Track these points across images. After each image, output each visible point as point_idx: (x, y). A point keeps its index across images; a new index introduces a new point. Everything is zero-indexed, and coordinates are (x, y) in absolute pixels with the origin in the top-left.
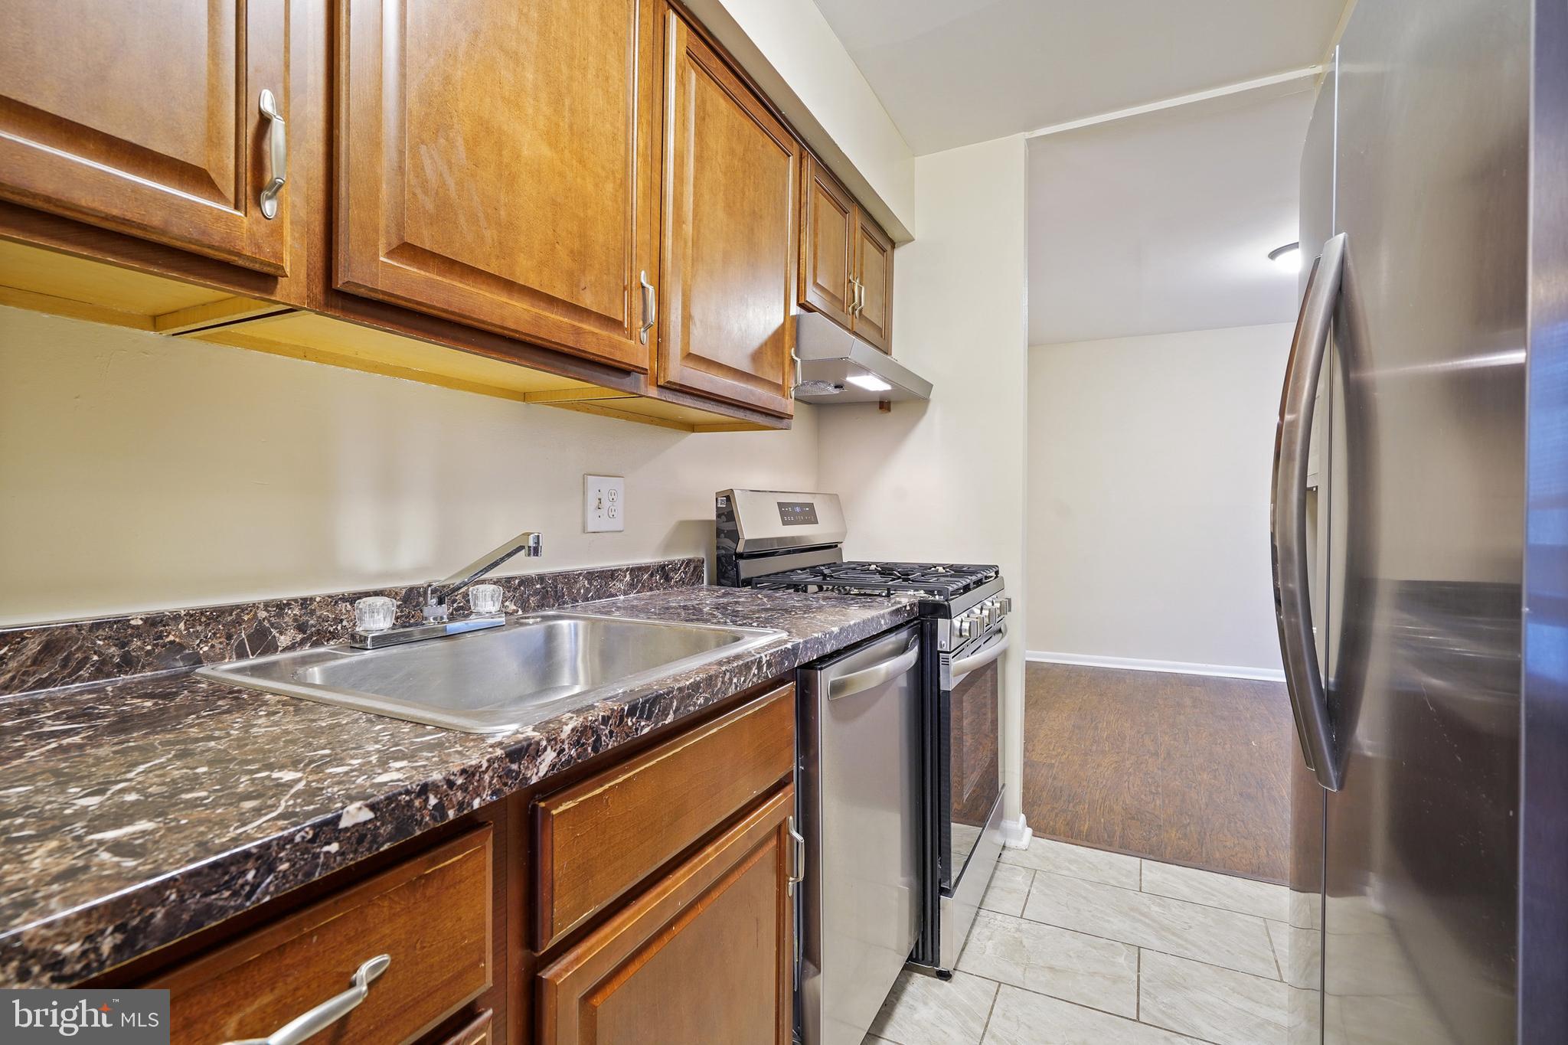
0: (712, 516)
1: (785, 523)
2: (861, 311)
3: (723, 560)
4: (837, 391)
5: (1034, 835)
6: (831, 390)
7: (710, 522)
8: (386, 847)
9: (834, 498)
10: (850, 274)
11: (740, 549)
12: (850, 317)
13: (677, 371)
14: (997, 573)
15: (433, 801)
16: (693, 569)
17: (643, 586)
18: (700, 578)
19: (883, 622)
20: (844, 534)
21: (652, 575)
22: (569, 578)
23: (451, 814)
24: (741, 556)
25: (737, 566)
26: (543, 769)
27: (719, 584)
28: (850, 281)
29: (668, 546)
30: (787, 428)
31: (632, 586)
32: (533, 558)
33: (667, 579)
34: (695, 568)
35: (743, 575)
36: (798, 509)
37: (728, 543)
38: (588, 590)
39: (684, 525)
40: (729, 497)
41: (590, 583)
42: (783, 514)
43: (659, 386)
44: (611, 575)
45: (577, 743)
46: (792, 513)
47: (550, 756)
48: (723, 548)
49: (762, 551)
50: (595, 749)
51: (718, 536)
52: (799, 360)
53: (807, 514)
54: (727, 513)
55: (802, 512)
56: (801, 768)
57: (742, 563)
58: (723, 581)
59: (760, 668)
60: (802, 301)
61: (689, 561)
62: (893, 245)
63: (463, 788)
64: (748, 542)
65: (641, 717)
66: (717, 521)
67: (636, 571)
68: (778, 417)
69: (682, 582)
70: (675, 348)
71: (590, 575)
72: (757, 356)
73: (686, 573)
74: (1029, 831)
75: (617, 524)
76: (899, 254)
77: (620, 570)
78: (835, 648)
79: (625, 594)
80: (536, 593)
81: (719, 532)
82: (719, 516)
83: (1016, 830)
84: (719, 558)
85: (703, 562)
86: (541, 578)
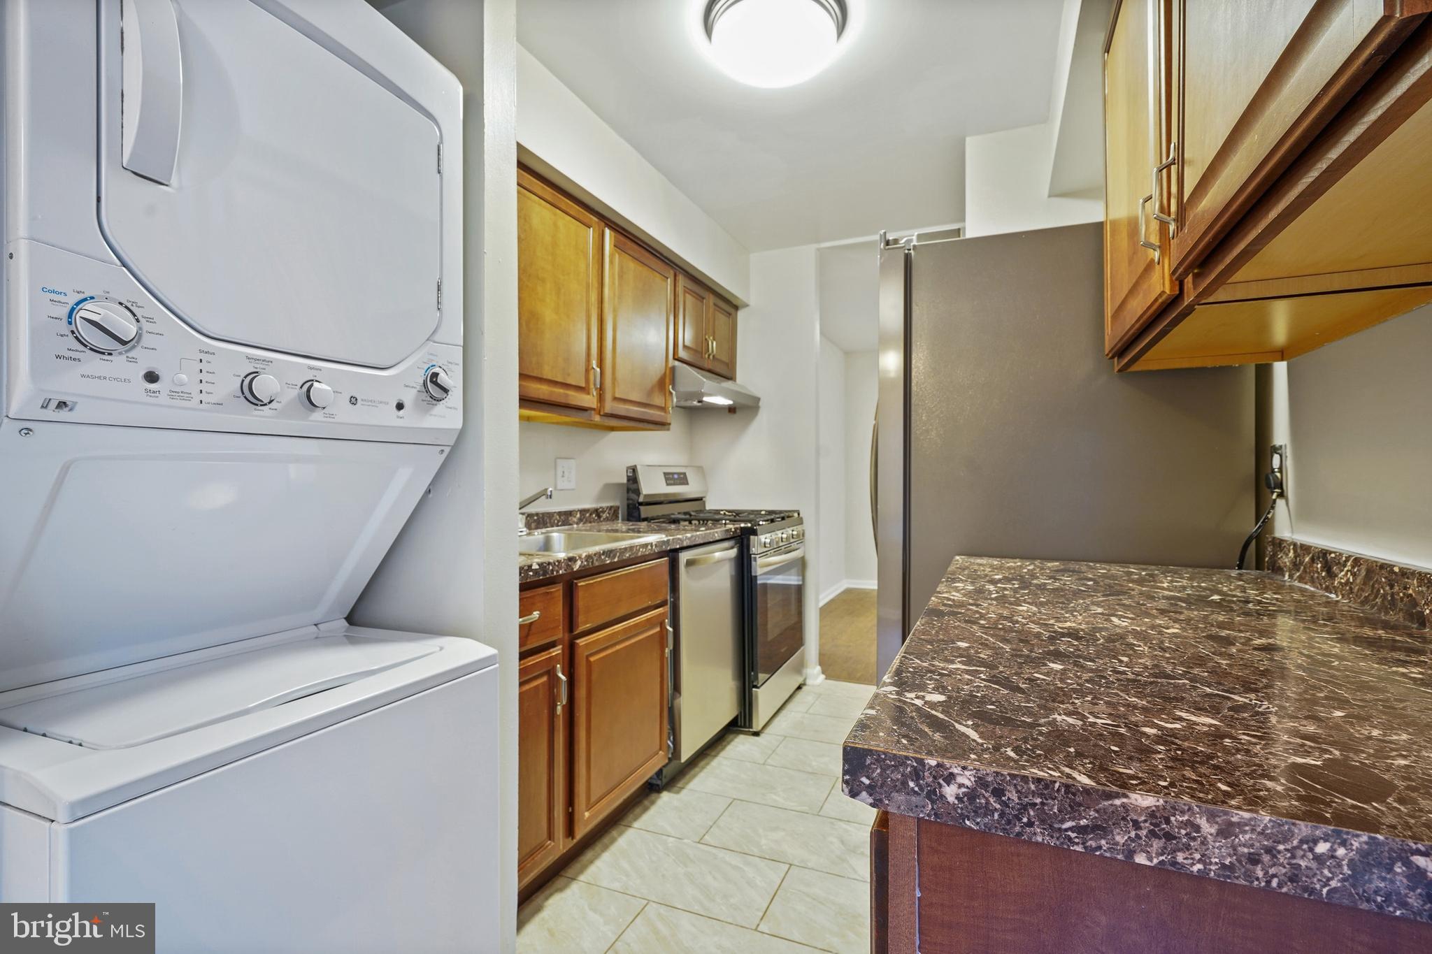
0: (625, 480)
1: (668, 484)
2: (714, 356)
3: (631, 506)
4: (700, 404)
5: (826, 679)
6: (695, 403)
7: (622, 485)
8: (541, 578)
9: (700, 469)
10: (705, 335)
11: (641, 499)
12: (706, 361)
13: (609, 406)
14: (799, 514)
15: (551, 568)
16: (614, 513)
17: (586, 520)
18: (617, 518)
19: (716, 535)
20: (706, 492)
21: (591, 514)
22: (550, 515)
23: (555, 573)
24: (641, 504)
25: (639, 509)
26: (577, 567)
27: (628, 520)
28: (706, 339)
29: (600, 498)
30: (668, 430)
31: (580, 520)
32: (549, 499)
33: (599, 517)
34: (615, 511)
35: (643, 516)
36: (676, 476)
37: (633, 496)
38: (558, 522)
39: (608, 487)
40: (634, 469)
41: (560, 517)
42: (667, 479)
43: (600, 415)
44: (569, 513)
45: (586, 561)
46: (670, 478)
47: (579, 563)
48: (632, 499)
49: (654, 502)
50: (592, 564)
51: (628, 492)
52: (674, 393)
53: (682, 479)
54: (633, 479)
55: (679, 478)
56: (672, 600)
57: (642, 508)
58: (631, 519)
59: (652, 546)
60: (676, 357)
61: (611, 507)
62: (736, 308)
63: (558, 566)
64: (645, 496)
65: (606, 557)
66: (627, 484)
67: (583, 512)
68: (662, 425)
69: (607, 519)
70: (608, 396)
71: (560, 513)
72: (650, 393)
73: (609, 514)
74: (823, 677)
75: (572, 485)
76: (741, 315)
77: (574, 511)
78: (689, 544)
79: (577, 524)
80: (535, 521)
81: (628, 490)
82: (628, 480)
83: (814, 675)
84: (628, 505)
85: (619, 508)
86: (537, 514)
